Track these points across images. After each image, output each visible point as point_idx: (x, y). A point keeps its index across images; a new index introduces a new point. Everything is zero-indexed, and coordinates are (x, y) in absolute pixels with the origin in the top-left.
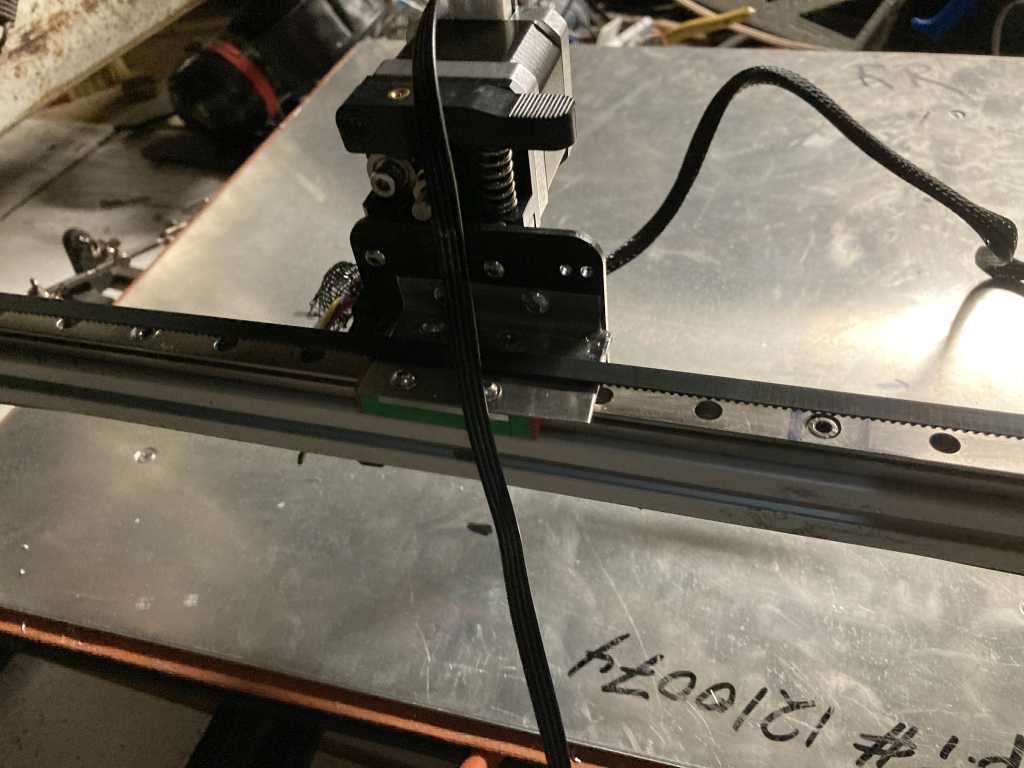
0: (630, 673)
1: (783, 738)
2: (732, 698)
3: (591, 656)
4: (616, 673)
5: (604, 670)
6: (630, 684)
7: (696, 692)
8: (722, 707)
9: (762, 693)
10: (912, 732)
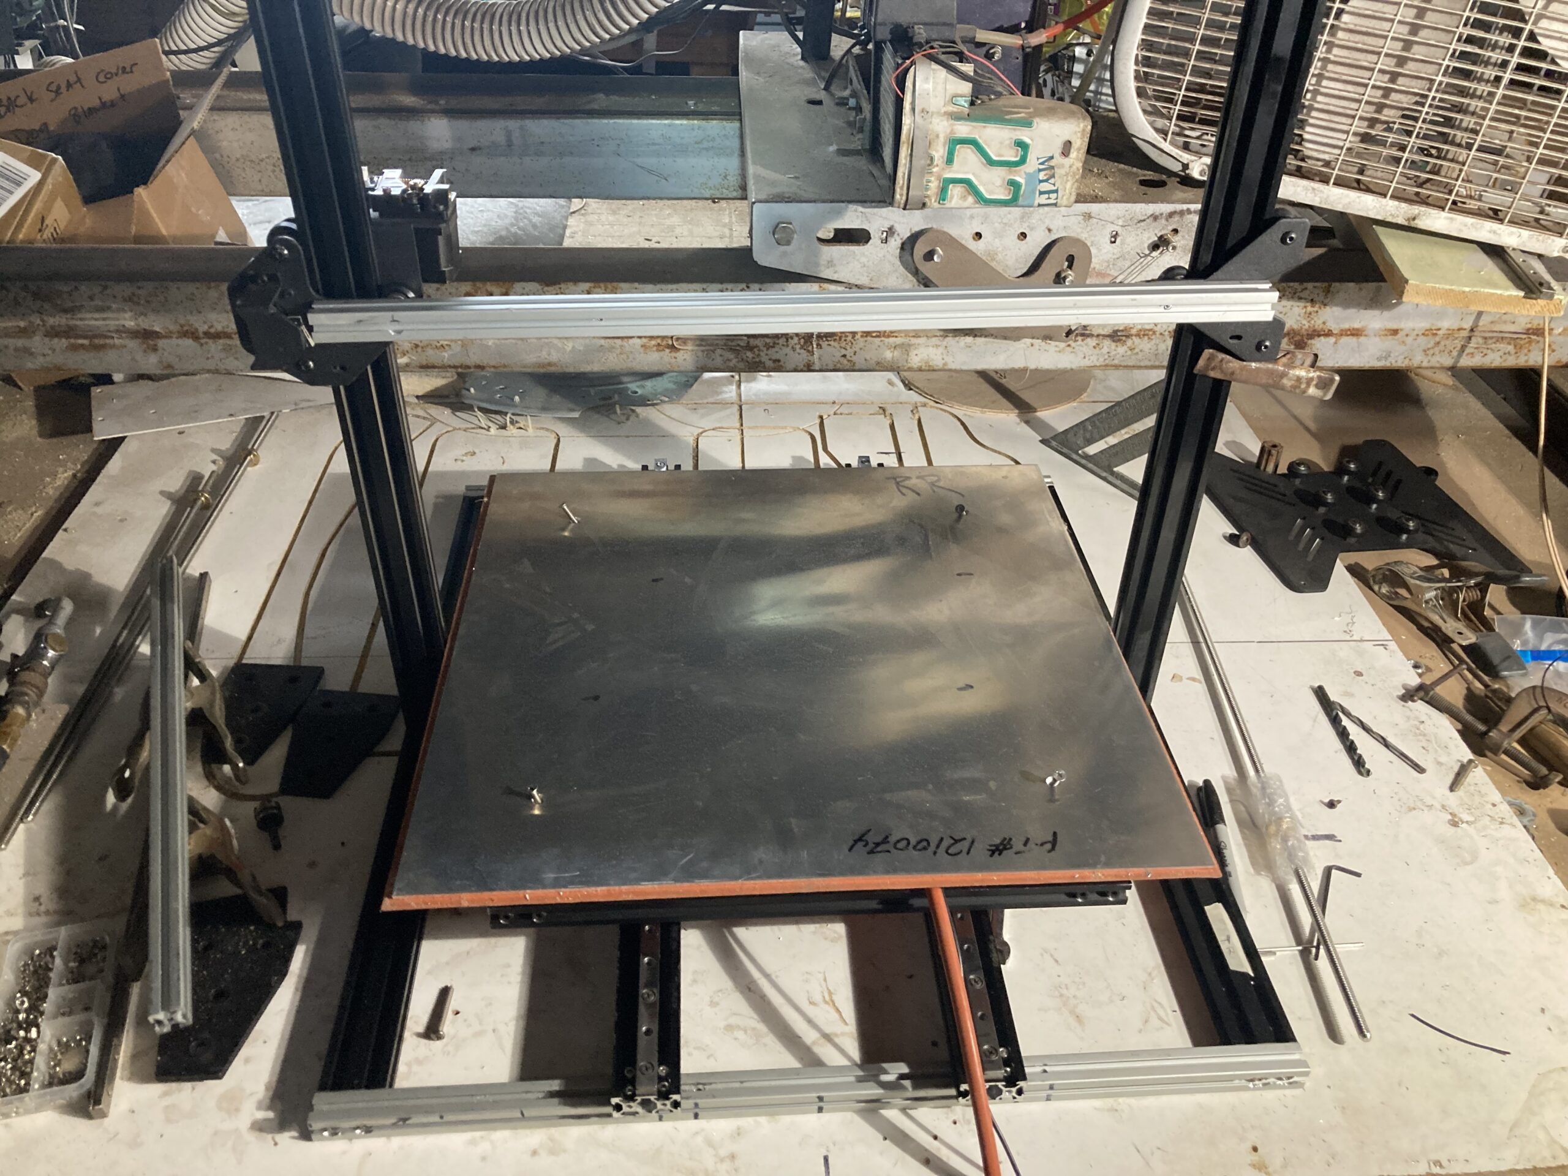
0: (877, 844)
1: (955, 854)
2: (929, 844)
3: (856, 842)
4: (871, 846)
5: (865, 846)
6: (879, 849)
7: (911, 846)
8: (925, 848)
9: (942, 839)
10: (1010, 839)
